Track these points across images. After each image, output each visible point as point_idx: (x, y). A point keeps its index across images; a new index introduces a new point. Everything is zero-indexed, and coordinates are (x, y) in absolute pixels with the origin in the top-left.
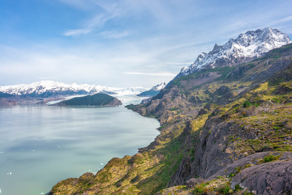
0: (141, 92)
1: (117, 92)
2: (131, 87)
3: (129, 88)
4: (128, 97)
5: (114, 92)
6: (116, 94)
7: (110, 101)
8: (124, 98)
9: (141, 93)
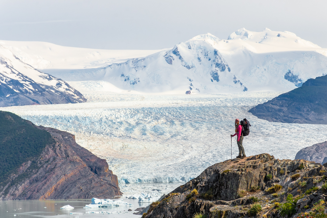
0: (290, 77)
1: (77, 85)
2: (197, 39)
3: (182, 49)
4: (167, 128)
5: (53, 83)
6: (68, 99)
7: (17, 164)
8: (137, 132)
9: (290, 87)
